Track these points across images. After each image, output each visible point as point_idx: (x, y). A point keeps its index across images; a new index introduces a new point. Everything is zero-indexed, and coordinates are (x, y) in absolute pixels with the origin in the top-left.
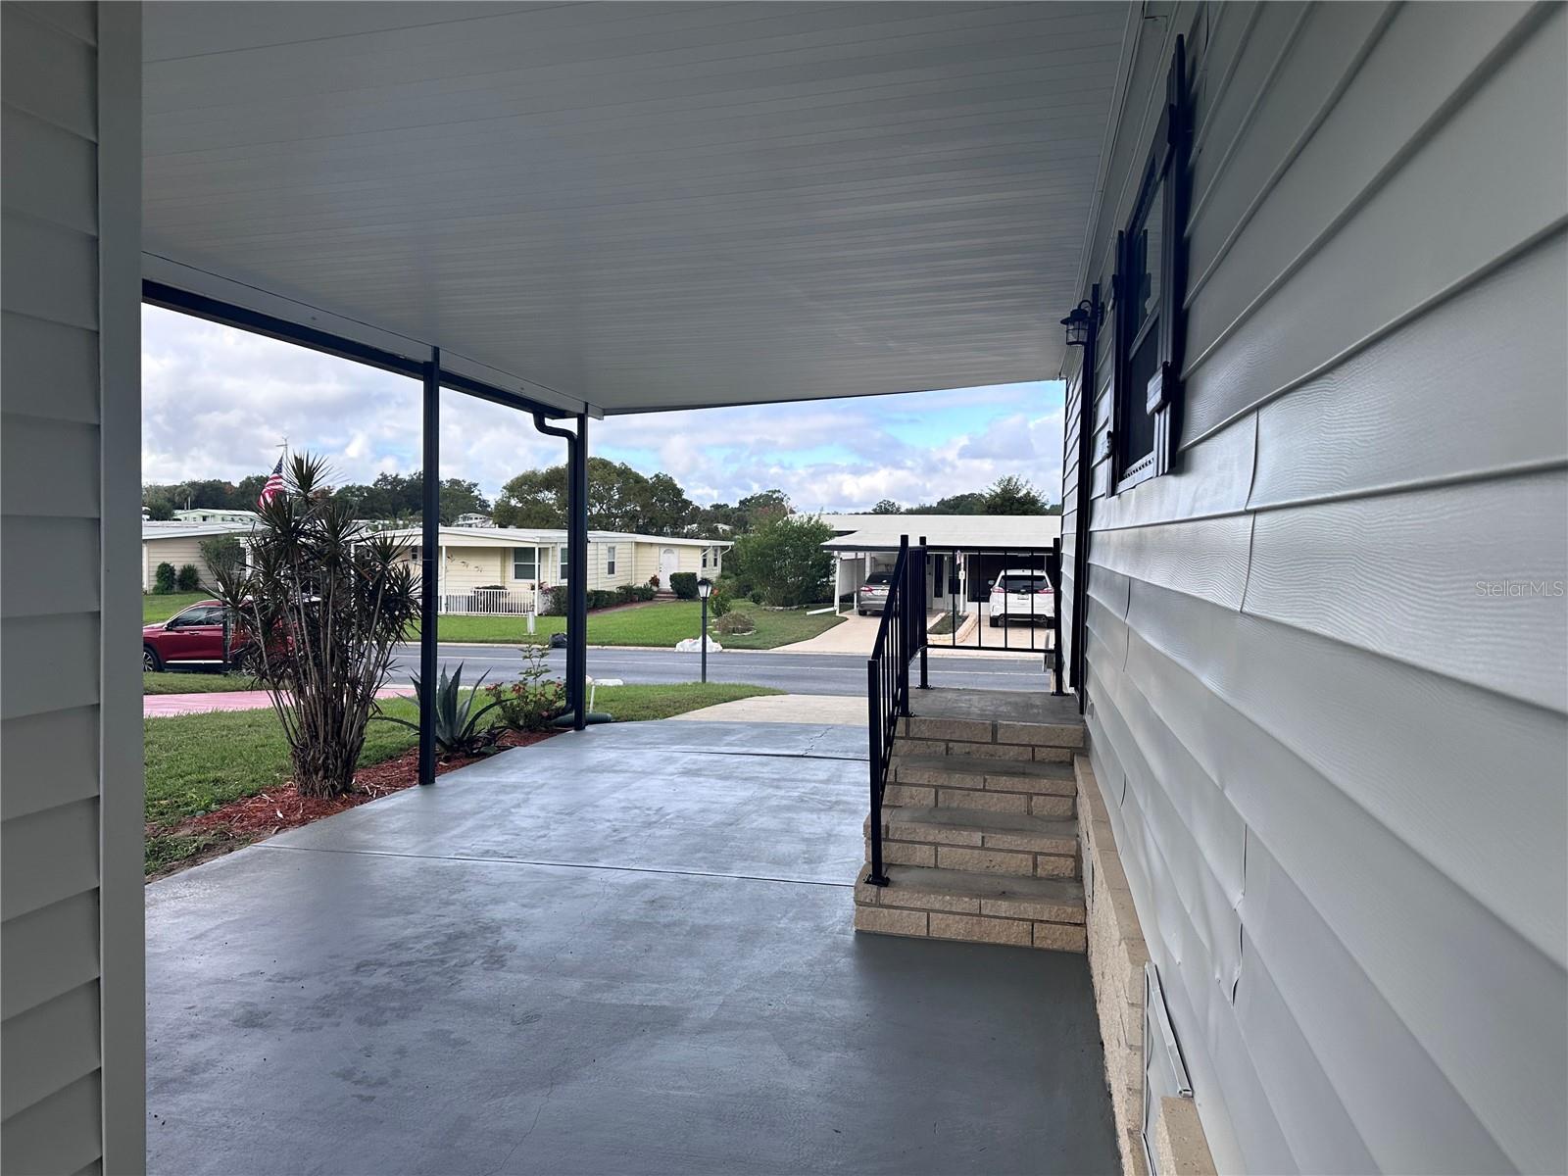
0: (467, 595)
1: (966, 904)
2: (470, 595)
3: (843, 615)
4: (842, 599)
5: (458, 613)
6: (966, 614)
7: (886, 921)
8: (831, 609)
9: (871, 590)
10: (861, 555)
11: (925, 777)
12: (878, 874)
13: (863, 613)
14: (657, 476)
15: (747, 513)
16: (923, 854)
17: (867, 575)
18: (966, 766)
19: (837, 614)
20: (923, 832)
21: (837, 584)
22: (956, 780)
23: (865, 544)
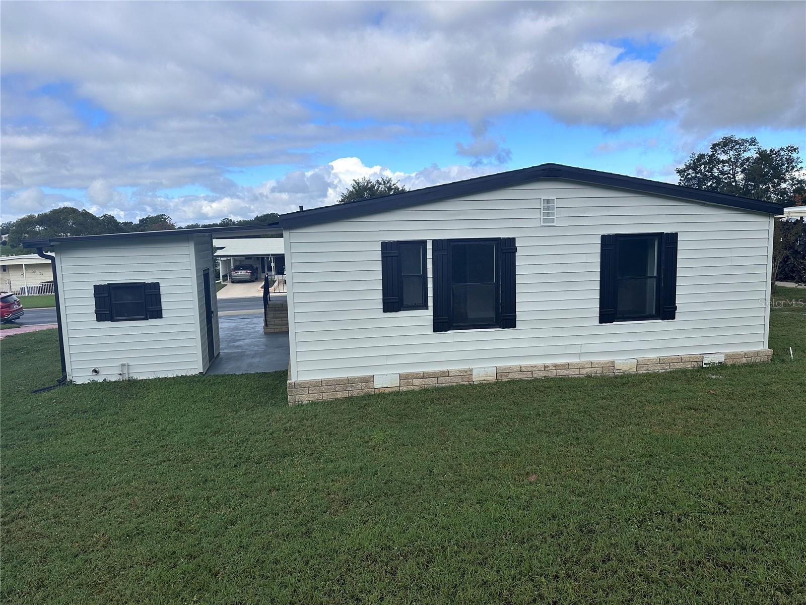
0: (37, 286)
1: (279, 327)
2: (40, 286)
3: (225, 283)
4: (223, 276)
5: (34, 295)
6: (275, 279)
7: (268, 331)
8: (219, 281)
9: (236, 273)
10: (229, 258)
11: (272, 312)
12: (266, 325)
13: (233, 282)
14: (104, 216)
15: (146, 227)
16: (273, 323)
17: (232, 268)
18: (278, 310)
19: (222, 283)
20: (272, 320)
21: (221, 270)
22: (277, 313)
23: (230, 254)
